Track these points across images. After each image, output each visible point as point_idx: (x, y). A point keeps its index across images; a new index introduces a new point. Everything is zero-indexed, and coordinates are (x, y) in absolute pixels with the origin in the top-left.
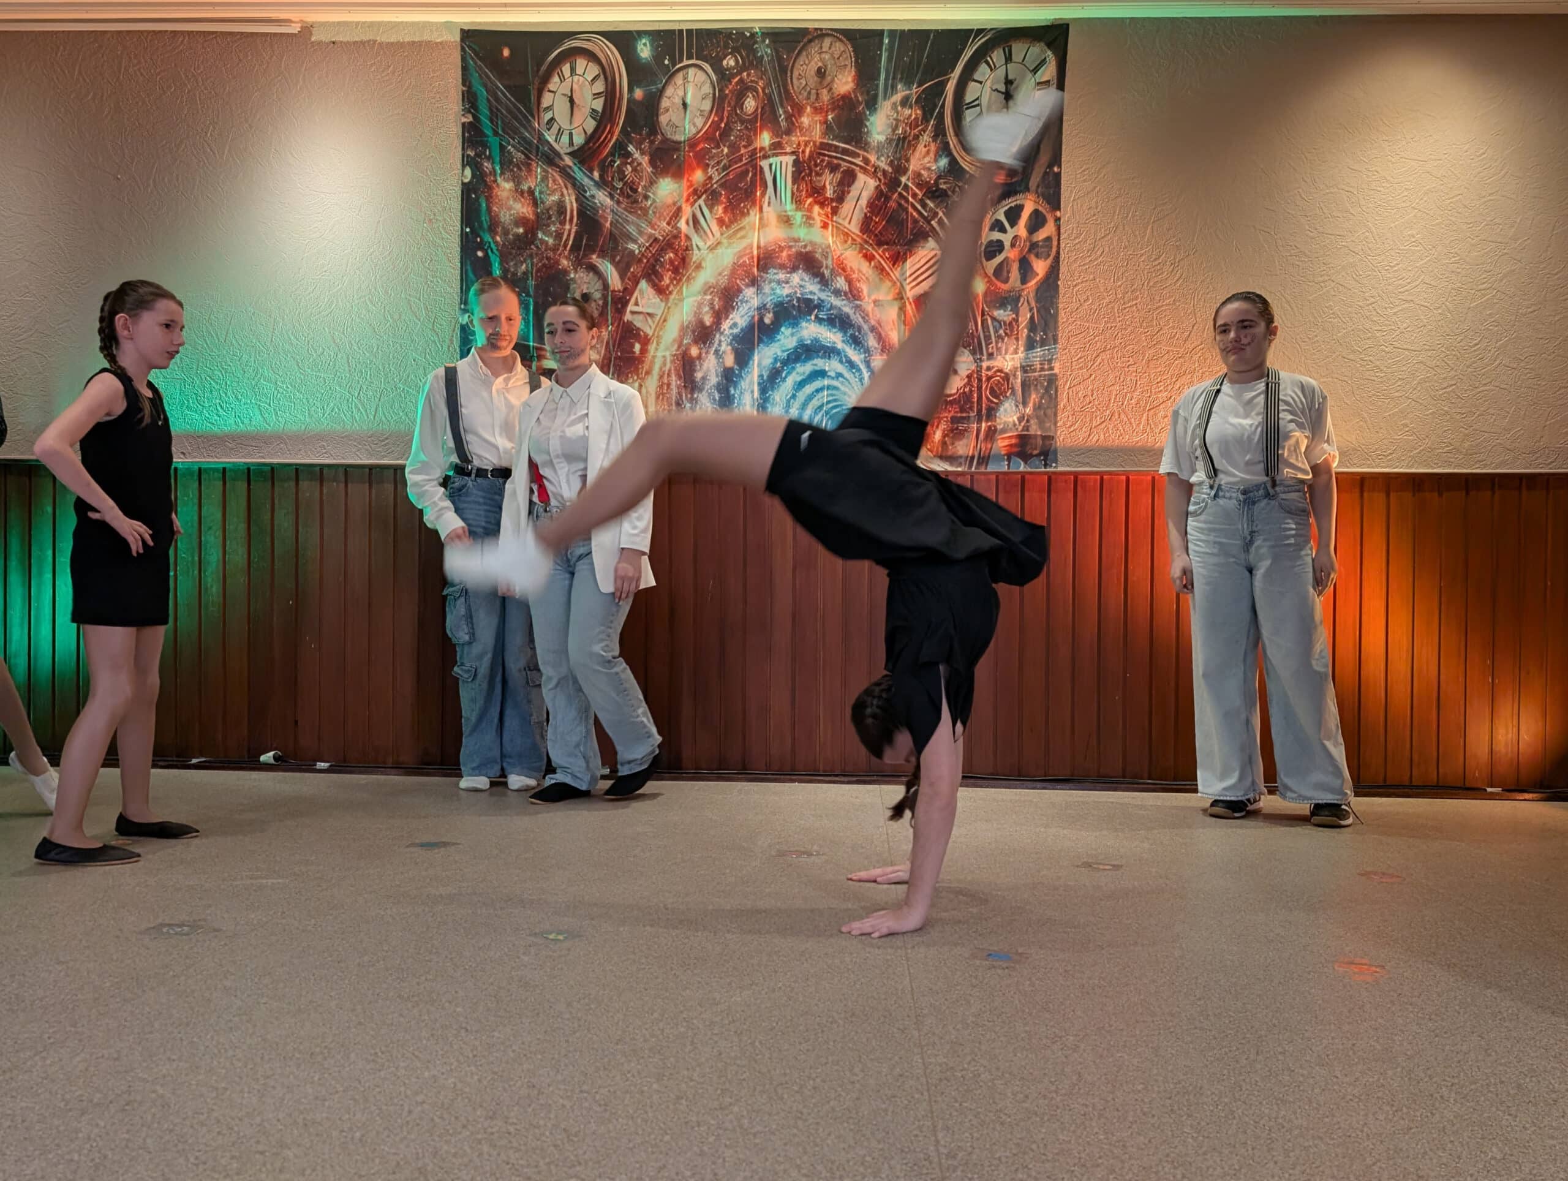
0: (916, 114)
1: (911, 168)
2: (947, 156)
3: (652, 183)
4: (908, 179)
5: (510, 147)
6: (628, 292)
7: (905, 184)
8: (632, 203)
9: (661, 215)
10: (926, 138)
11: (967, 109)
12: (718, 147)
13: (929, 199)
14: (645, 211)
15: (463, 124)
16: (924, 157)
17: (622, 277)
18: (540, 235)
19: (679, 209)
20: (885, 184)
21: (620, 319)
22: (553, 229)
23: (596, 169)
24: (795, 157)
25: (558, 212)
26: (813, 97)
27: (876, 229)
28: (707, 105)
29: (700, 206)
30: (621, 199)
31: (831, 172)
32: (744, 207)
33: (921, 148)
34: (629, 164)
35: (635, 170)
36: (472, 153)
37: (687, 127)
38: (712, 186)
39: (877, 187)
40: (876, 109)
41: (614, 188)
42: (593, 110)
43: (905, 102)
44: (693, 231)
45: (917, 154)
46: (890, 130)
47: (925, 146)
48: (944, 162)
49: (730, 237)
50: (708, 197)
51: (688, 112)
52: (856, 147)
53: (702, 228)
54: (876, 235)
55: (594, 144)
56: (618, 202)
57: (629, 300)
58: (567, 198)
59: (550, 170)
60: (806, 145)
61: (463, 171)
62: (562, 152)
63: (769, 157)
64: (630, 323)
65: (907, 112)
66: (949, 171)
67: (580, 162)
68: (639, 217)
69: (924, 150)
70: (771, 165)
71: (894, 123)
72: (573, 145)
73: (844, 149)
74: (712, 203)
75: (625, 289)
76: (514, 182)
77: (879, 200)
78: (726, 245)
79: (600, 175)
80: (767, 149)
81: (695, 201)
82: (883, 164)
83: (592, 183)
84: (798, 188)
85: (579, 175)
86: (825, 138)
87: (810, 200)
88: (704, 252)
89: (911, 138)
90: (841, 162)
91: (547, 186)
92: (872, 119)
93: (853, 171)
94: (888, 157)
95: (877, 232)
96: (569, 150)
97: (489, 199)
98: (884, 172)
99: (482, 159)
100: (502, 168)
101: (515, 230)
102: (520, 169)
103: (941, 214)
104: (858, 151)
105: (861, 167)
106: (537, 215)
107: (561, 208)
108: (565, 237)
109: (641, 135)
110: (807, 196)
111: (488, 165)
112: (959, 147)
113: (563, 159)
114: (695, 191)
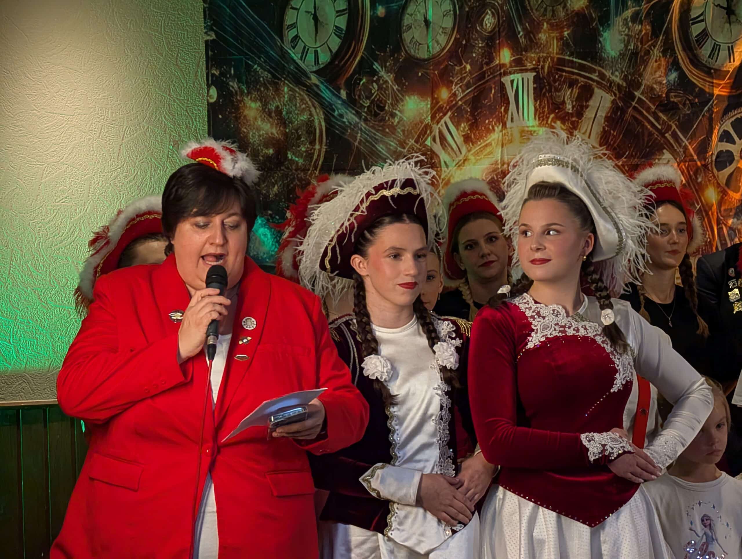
0: (646, 30)
1: (644, 82)
2: (676, 70)
3: (397, 101)
4: (642, 93)
5: (256, 66)
7: (639, 98)
8: (380, 121)
9: (410, 132)
10: (656, 52)
11: (693, 24)
12: (461, 64)
13: (661, 111)
14: (393, 128)
15: (206, 42)
16: (655, 72)
18: (290, 156)
19: (426, 127)
20: (620, 98)
22: (303, 149)
23: (343, 86)
24: (535, 74)
25: (307, 132)
26: (549, 14)
27: (614, 143)
28: (448, 22)
29: (446, 123)
30: (369, 117)
31: (569, 88)
32: (489, 123)
33: (652, 64)
34: (375, 81)
35: (380, 88)
36: (217, 73)
37: (430, 44)
38: (457, 103)
39: (613, 102)
40: (609, 26)
41: (362, 106)
42: (336, 27)
43: (636, 18)
44: (441, 148)
45: (649, 69)
46: (623, 45)
47: (656, 61)
48: (673, 76)
49: (476, 154)
50: (453, 114)
51: (431, 29)
52: (592, 64)
53: (450, 145)
54: (615, 149)
55: (340, 62)
56: (366, 120)
58: (316, 117)
59: (297, 90)
60: (544, 61)
61: (208, 91)
62: (308, 71)
63: (510, 73)
65: (638, 27)
66: (678, 85)
67: (326, 81)
68: (385, 134)
69: (655, 65)
70: (512, 82)
71: (626, 38)
72: (318, 63)
73: (580, 64)
74: (458, 119)
76: (261, 102)
77: (616, 114)
78: (474, 161)
79: (347, 93)
80: (508, 66)
81: (441, 118)
82: (617, 78)
83: (340, 102)
84: (540, 105)
85: (326, 94)
86: (562, 54)
87: (552, 116)
88: (452, 168)
89: (643, 54)
90: (578, 77)
91: (296, 105)
92: (605, 35)
93: (590, 86)
94: (622, 72)
95: (615, 145)
96: (314, 69)
97: (237, 118)
98: (619, 86)
99: (226, 78)
100: (248, 88)
101: (265, 151)
102: (268, 89)
103: (674, 127)
104: (593, 66)
105: (598, 82)
106: (286, 135)
107: (310, 129)
108: (315, 156)
109: (385, 52)
110: (549, 113)
111: (234, 85)
112: (687, 61)
113: (309, 78)
114: (440, 109)
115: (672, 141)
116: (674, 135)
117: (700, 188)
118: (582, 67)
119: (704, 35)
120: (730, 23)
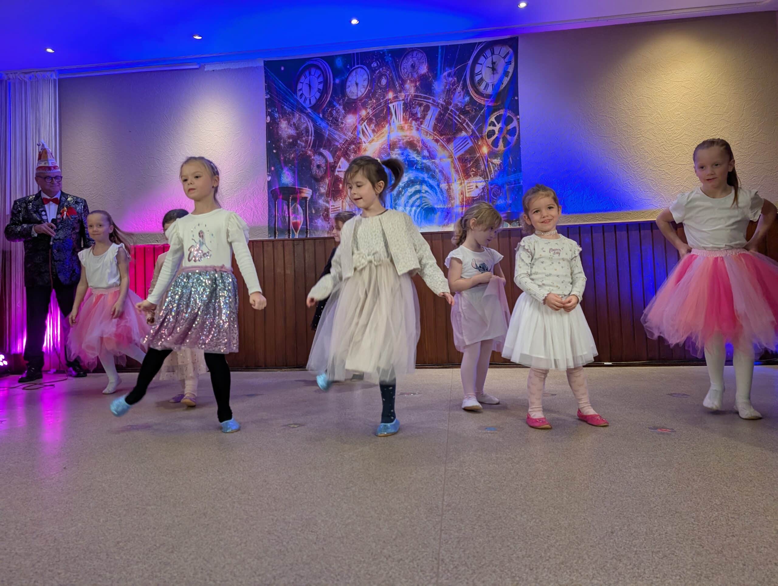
0: (454, 80)
1: (453, 102)
2: (468, 96)
3: (344, 117)
4: (452, 107)
5: (285, 107)
6: (336, 162)
7: (451, 109)
8: (336, 126)
9: (348, 129)
10: (459, 89)
11: (476, 76)
12: (371, 100)
13: (461, 114)
14: (342, 128)
15: (266, 99)
16: (459, 97)
17: (333, 157)
18: (299, 142)
19: (356, 127)
20: (442, 110)
21: (333, 174)
22: (304, 139)
23: (321, 113)
24: (403, 102)
26: (410, 76)
27: (440, 129)
28: (366, 83)
29: (364, 125)
30: (332, 124)
31: (419, 107)
32: (383, 124)
33: (457, 94)
34: (334, 110)
35: (337, 112)
36: (270, 110)
37: (358, 93)
38: (369, 116)
39: (440, 112)
40: (437, 79)
41: (329, 120)
42: (318, 88)
43: (449, 75)
44: (362, 136)
45: (455, 96)
46: (444, 87)
48: (467, 99)
49: (378, 137)
50: (368, 121)
51: (358, 87)
53: (366, 134)
54: (440, 132)
55: (320, 103)
56: (331, 126)
57: (336, 167)
58: (310, 126)
59: (302, 115)
60: (408, 96)
61: (266, 118)
62: (307, 107)
63: (393, 102)
64: (337, 176)
65: (450, 79)
66: (469, 102)
67: (314, 111)
68: (339, 131)
69: (459, 94)
70: (394, 106)
71: (445, 84)
72: (311, 104)
73: (424, 96)
74: (369, 123)
75: (335, 162)
76: (288, 121)
77: (440, 117)
78: (376, 140)
79: (323, 116)
80: (392, 99)
81: (362, 123)
82: (441, 101)
83: (319, 119)
84: (405, 115)
86: (416, 92)
87: (411, 119)
88: (367, 144)
89: (452, 90)
90: (423, 102)
91: (301, 121)
92: (436, 83)
93: (428, 105)
94: (443, 98)
96: (310, 106)
97: (278, 128)
98: (442, 105)
99: (274, 112)
100: (282, 115)
101: (289, 140)
102: (290, 115)
103: (467, 121)
104: (430, 97)
105: (432, 104)
106: (297, 134)
107: (307, 131)
108: (309, 142)
109: (339, 97)
110: (409, 118)
111: (277, 115)
112: (473, 92)
113: (307, 110)
114: (362, 119)
115: (466, 127)
116: (467, 124)
117: (480, 147)
118: (425, 98)
119: (482, 80)
120: (493, 74)
